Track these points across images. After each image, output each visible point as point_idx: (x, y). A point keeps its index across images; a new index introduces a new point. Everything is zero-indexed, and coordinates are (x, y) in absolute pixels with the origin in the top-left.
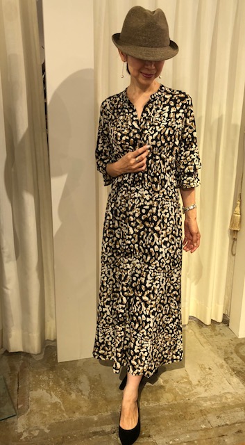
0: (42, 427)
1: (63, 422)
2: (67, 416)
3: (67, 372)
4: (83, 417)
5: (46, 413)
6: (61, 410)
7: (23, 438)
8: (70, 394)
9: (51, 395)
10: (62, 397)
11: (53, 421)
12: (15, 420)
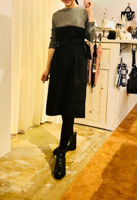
0: (28, 183)
1: (35, 177)
2: (33, 174)
3: (6, 162)
4: (40, 171)
5: (22, 179)
6: (27, 174)
7: (26, 191)
8: (22, 168)
9: (13, 173)
10: (19, 171)
11: (30, 179)
12: (10, 189)
